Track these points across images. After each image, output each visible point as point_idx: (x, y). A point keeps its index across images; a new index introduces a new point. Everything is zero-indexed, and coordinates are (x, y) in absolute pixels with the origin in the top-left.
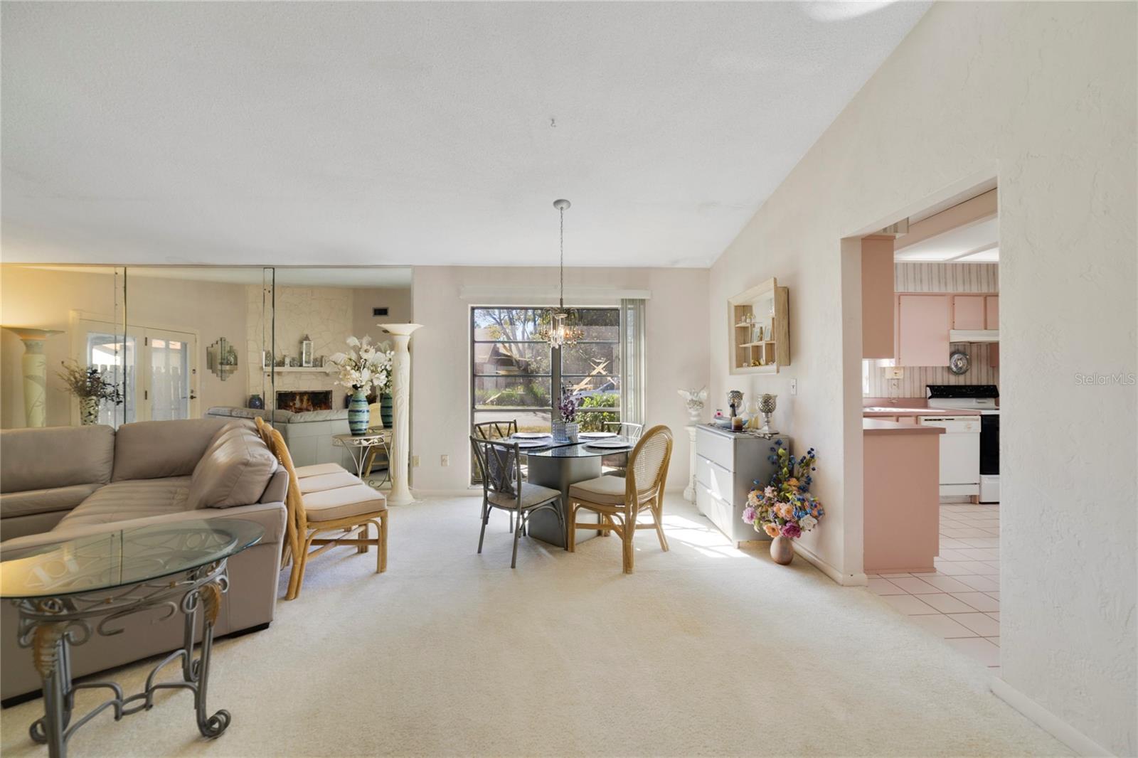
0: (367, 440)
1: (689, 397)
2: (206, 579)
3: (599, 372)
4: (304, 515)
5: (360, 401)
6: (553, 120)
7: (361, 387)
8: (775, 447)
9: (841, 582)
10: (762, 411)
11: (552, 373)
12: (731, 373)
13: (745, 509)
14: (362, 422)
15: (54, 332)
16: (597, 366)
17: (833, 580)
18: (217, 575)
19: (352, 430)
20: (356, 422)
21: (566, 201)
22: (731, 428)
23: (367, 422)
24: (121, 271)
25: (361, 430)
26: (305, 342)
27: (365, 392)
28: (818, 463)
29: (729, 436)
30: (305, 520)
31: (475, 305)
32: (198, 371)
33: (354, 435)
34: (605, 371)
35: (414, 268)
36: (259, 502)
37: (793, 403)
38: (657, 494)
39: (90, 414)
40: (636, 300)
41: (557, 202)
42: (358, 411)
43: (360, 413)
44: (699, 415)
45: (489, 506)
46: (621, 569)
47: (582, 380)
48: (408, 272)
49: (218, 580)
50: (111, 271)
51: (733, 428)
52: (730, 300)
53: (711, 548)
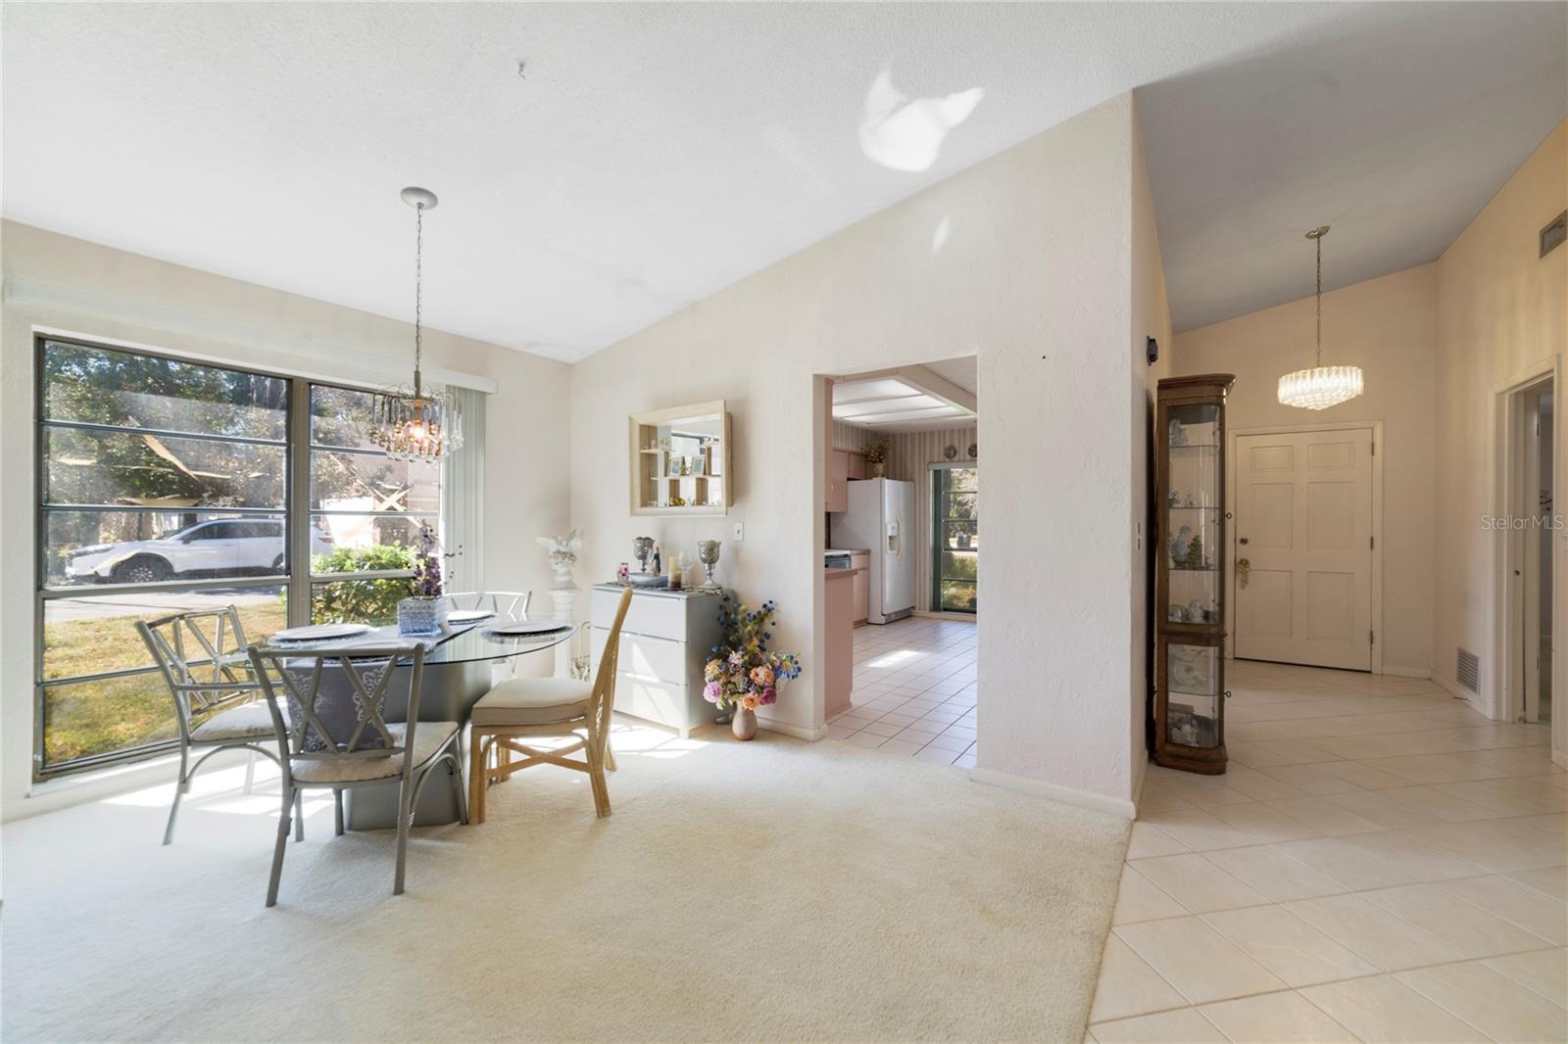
1: (553, 546)
3: (392, 508)
6: (522, 66)
8: (724, 604)
9: (812, 739)
10: (704, 561)
11: (288, 504)
12: (633, 514)
13: (706, 684)
16: (388, 496)
17: (803, 740)
22: (666, 585)
28: (776, 616)
29: (678, 596)
37: (736, 551)
40: (470, 390)
41: (415, 191)
44: (568, 573)
51: (669, 585)
52: (634, 417)
53: (659, 748)
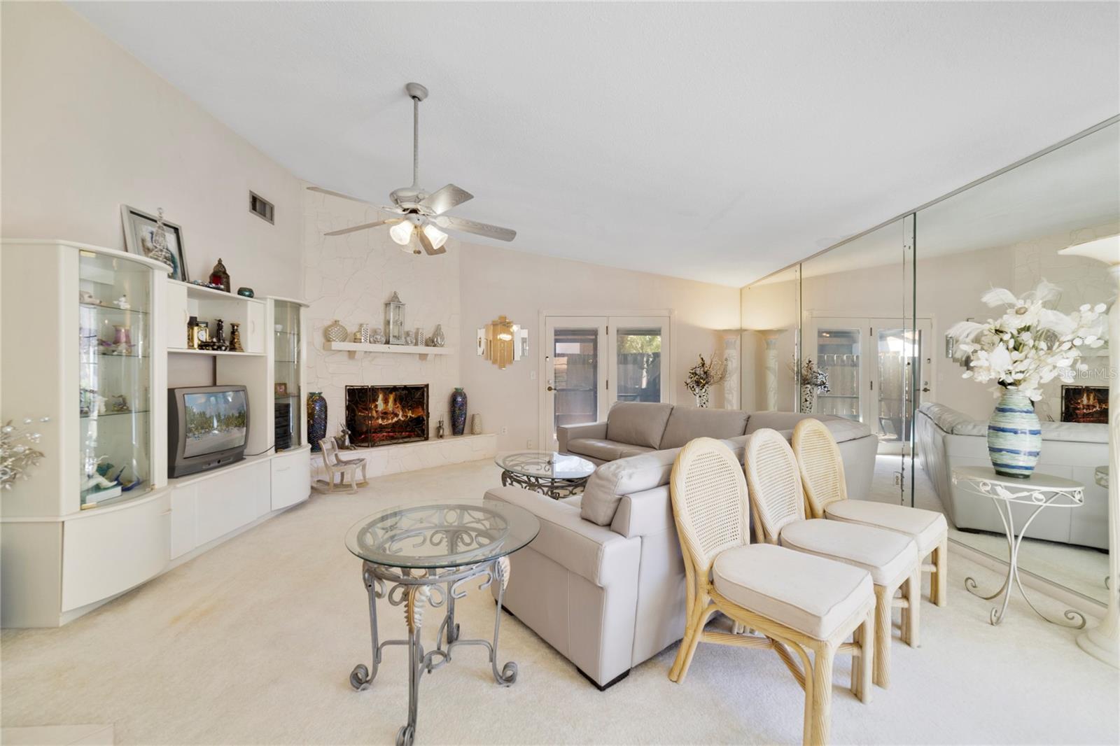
15: (781, 331)
19: (995, 464)
39: (806, 401)
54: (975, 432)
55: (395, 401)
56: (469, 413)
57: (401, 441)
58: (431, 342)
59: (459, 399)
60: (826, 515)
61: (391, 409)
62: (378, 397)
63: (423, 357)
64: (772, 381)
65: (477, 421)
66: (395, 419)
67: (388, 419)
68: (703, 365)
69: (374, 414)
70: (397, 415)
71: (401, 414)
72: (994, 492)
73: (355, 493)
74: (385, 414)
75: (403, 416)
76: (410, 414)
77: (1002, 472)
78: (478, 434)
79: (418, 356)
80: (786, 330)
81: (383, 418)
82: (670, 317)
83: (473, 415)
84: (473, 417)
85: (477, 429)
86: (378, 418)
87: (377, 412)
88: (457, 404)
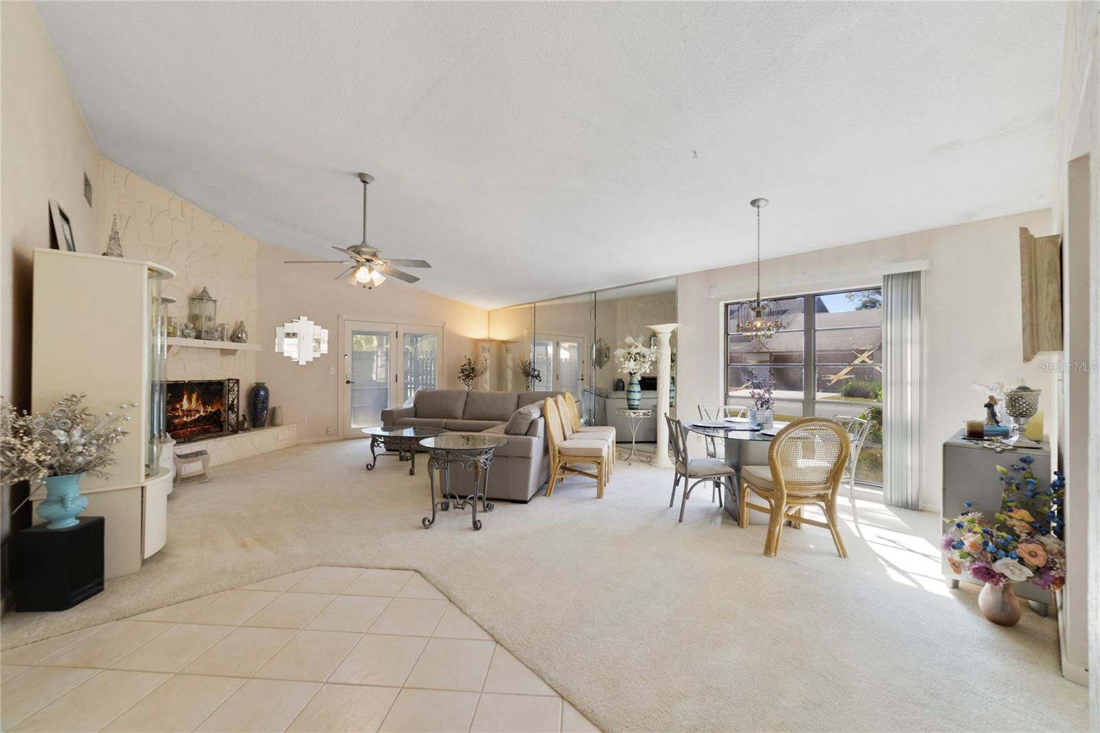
0: (635, 413)
2: (476, 459)
4: (557, 449)
5: (633, 384)
6: (695, 153)
7: (635, 373)
11: (805, 363)
14: (634, 399)
15: (515, 342)
16: (861, 354)
18: (482, 459)
19: (629, 405)
20: (630, 399)
21: (763, 199)
23: (639, 400)
24: (533, 305)
25: (634, 405)
26: (652, 339)
27: (638, 378)
30: (557, 452)
31: (728, 302)
32: (585, 362)
33: (630, 409)
34: (870, 360)
35: (677, 277)
36: (526, 435)
38: (830, 491)
41: (754, 203)
42: (631, 391)
43: (633, 393)
45: (679, 475)
46: (762, 550)
47: (842, 369)
48: (674, 280)
49: (482, 461)
50: (530, 306)
54: (615, 397)
55: (197, 399)
56: (271, 404)
57: (215, 435)
58: (235, 338)
59: (262, 393)
60: (576, 432)
61: (194, 407)
62: (183, 398)
63: (225, 352)
64: (509, 374)
65: (278, 412)
66: (197, 415)
67: (191, 416)
68: (470, 363)
69: (180, 413)
70: (198, 411)
71: (202, 410)
72: (630, 415)
73: (208, 482)
74: (189, 412)
75: (203, 412)
76: (209, 409)
77: (631, 407)
78: (280, 425)
79: (220, 351)
80: (517, 342)
81: (187, 416)
82: (443, 327)
83: (274, 408)
84: (274, 409)
85: (278, 421)
86: (183, 417)
87: (182, 411)
88: (258, 396)
